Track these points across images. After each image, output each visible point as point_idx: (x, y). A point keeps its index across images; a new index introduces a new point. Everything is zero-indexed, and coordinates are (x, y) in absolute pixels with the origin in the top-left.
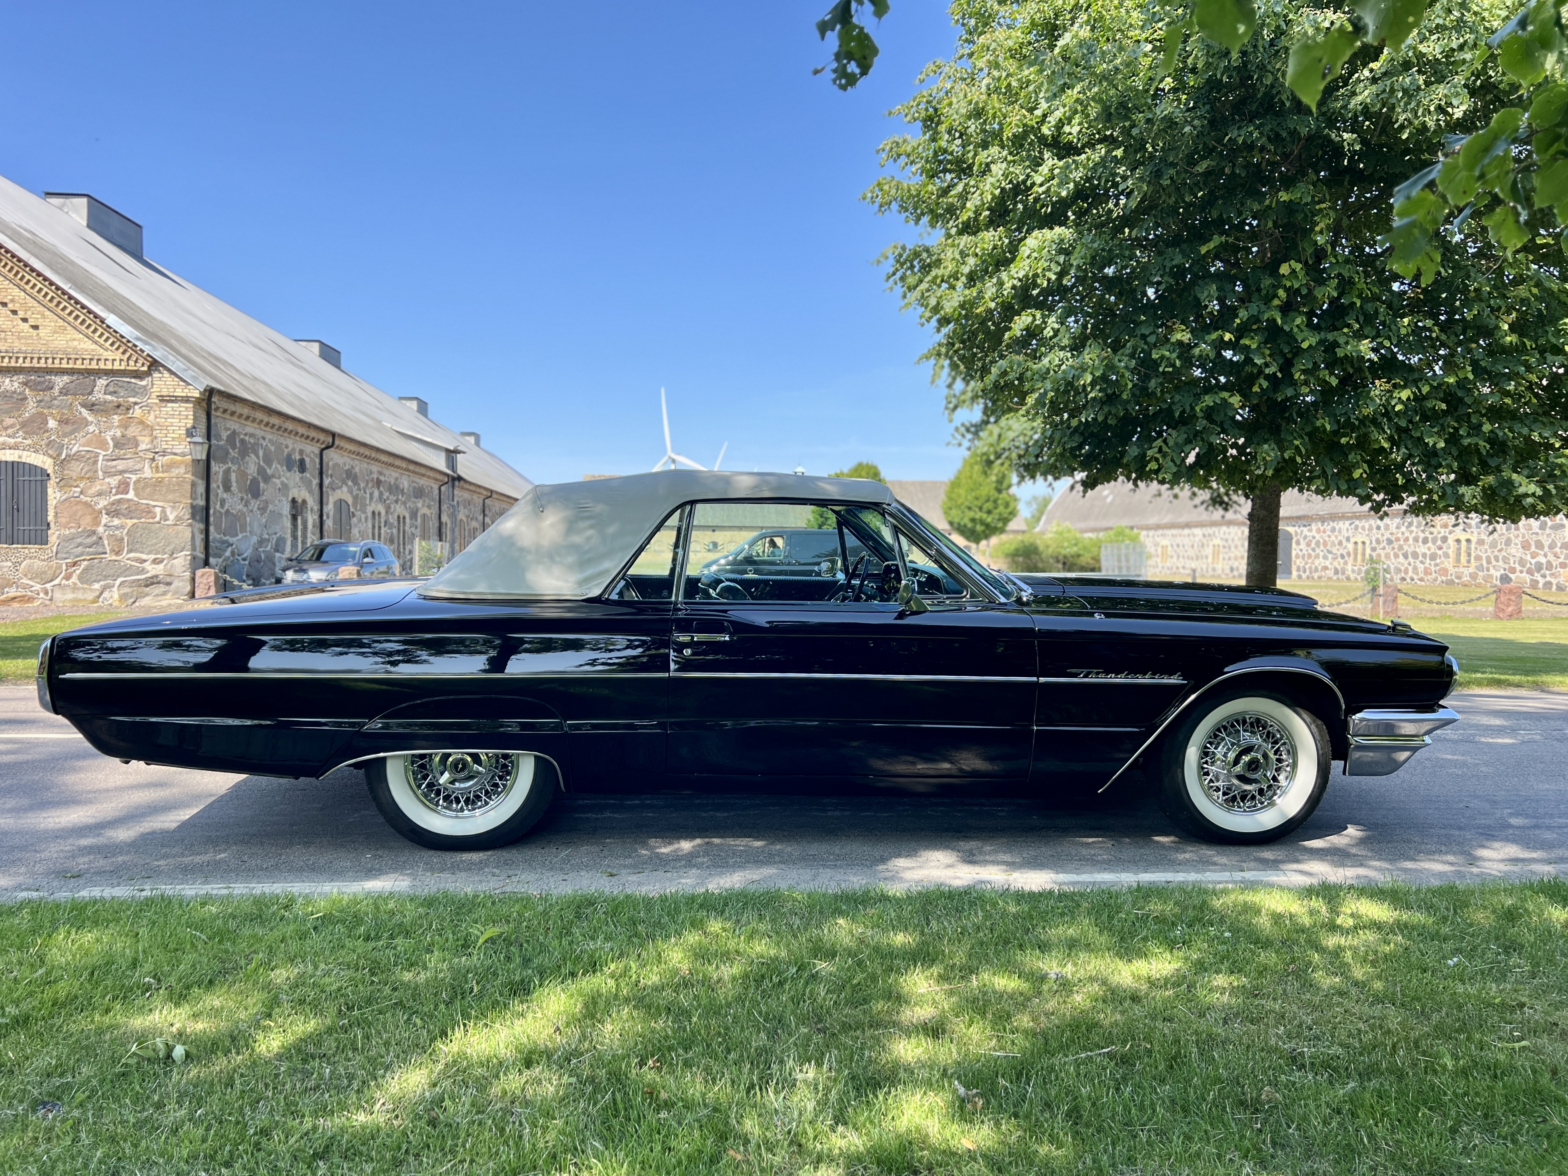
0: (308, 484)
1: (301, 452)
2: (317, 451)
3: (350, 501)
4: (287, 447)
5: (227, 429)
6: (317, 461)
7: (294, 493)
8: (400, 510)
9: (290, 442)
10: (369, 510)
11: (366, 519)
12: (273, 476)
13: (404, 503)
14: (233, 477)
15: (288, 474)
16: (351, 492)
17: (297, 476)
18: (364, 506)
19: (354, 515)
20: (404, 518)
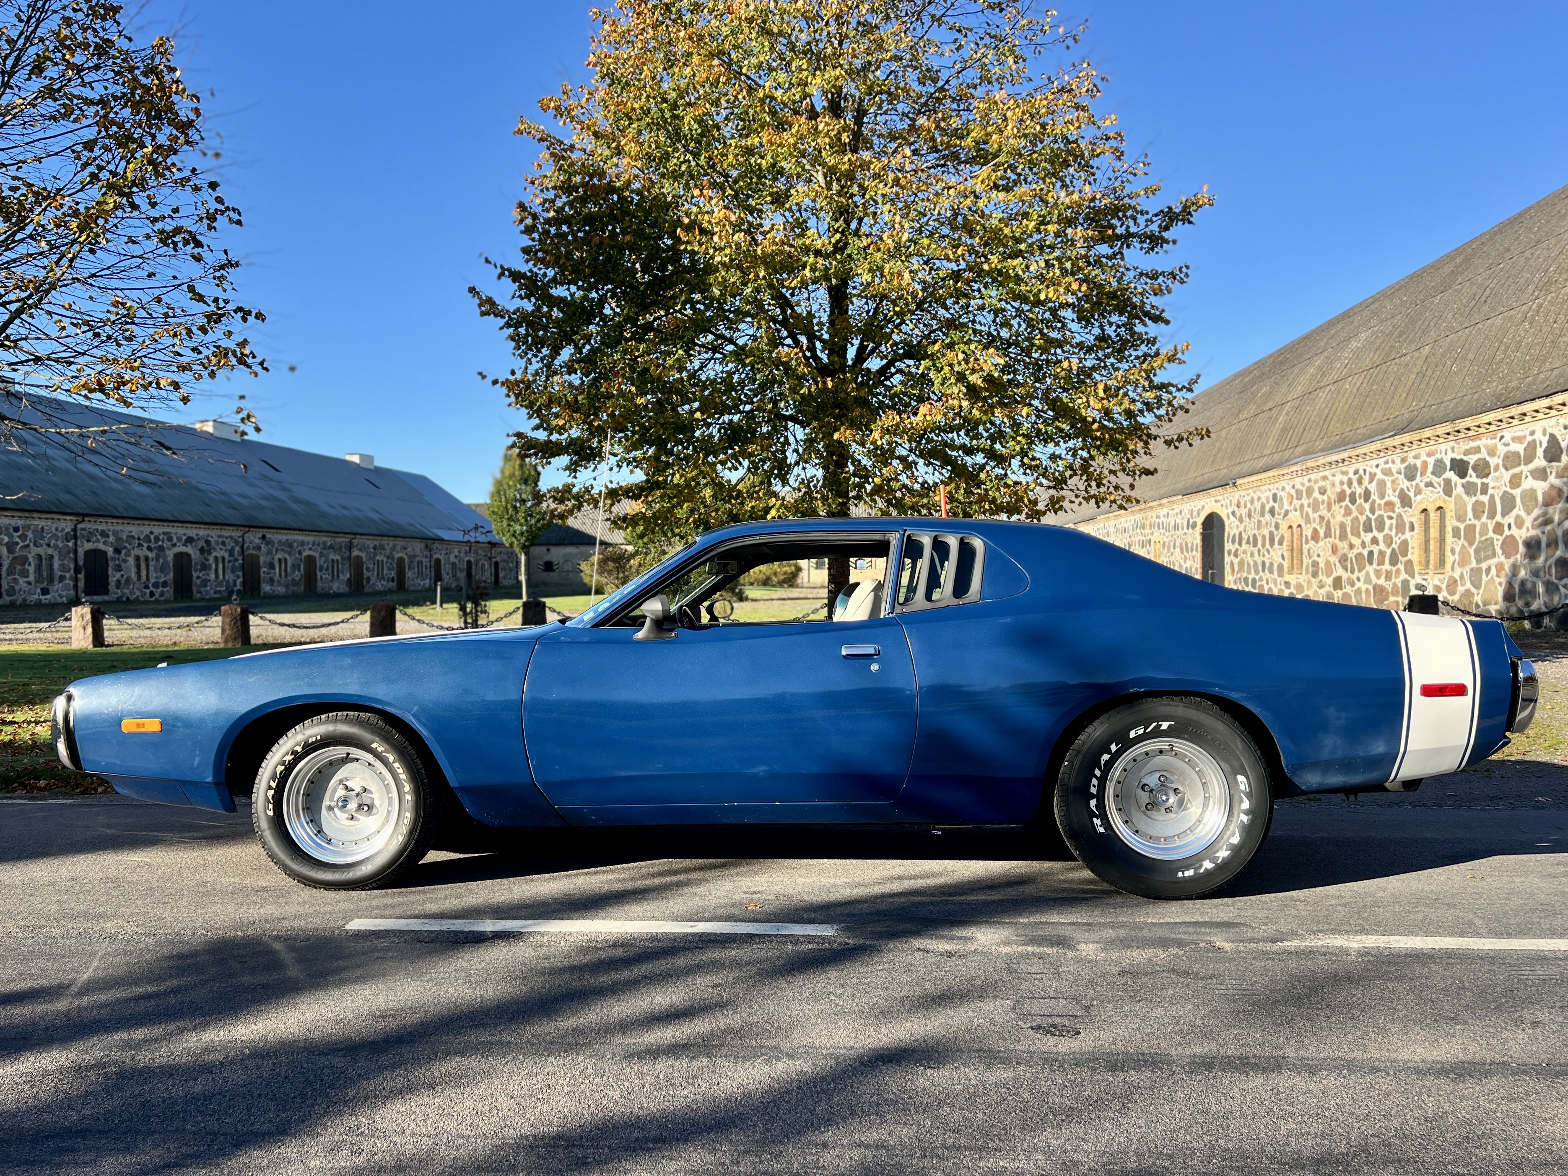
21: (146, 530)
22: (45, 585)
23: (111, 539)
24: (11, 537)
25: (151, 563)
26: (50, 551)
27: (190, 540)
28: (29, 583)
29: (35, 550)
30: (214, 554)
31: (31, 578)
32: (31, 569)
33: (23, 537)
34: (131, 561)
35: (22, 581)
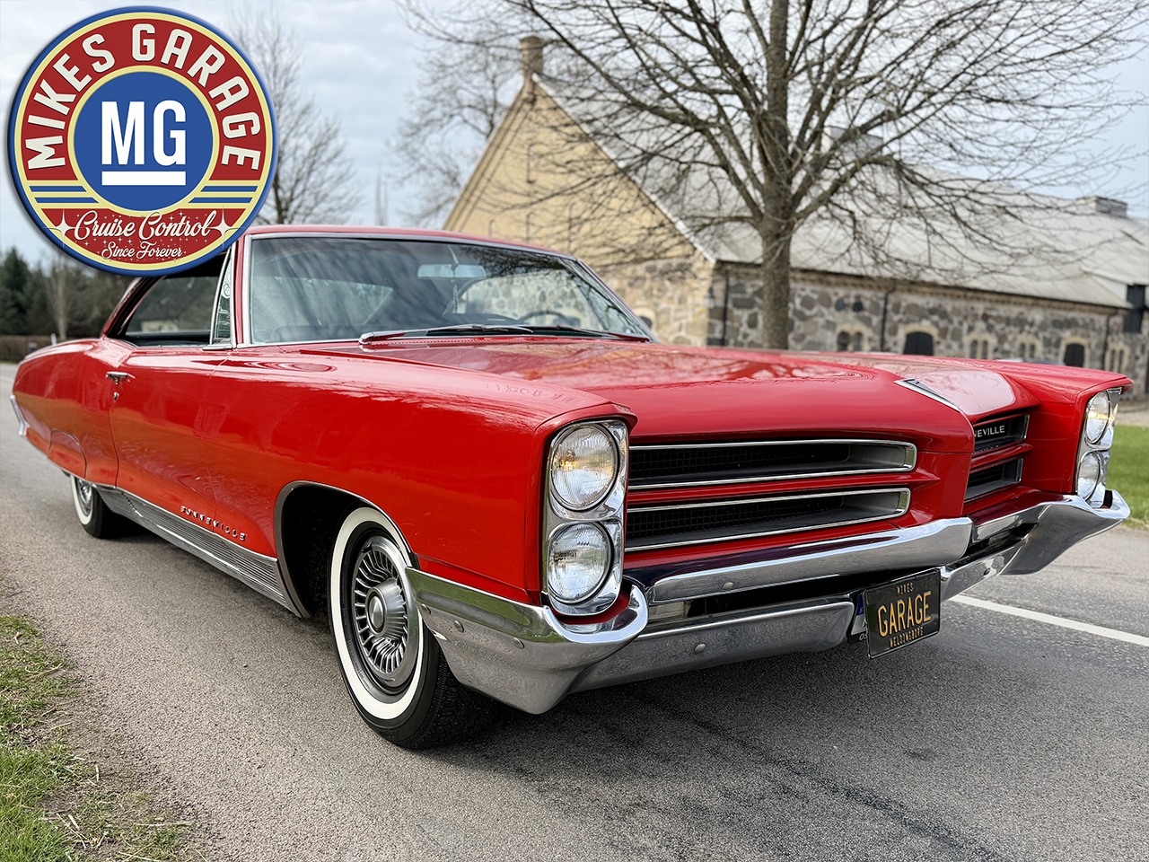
0: (867, 322)
1: (858, 297)
2: (881, 294)
3: (934, 332)
4: (836, 294)
5: (753, 286)
6: (882, 303)
7: (847, 327)
8: (1026, 338)
9: (842, 292)
10: (967, 340)
11: (961, 346)
12: (816, 315)
13: (1036, 335)
14: (760, 318)
15: (837, 314)
16: (936, 324)
17: (851, 315)
18: (957, 336)
19: (938, 343)
20: (1033, 347)
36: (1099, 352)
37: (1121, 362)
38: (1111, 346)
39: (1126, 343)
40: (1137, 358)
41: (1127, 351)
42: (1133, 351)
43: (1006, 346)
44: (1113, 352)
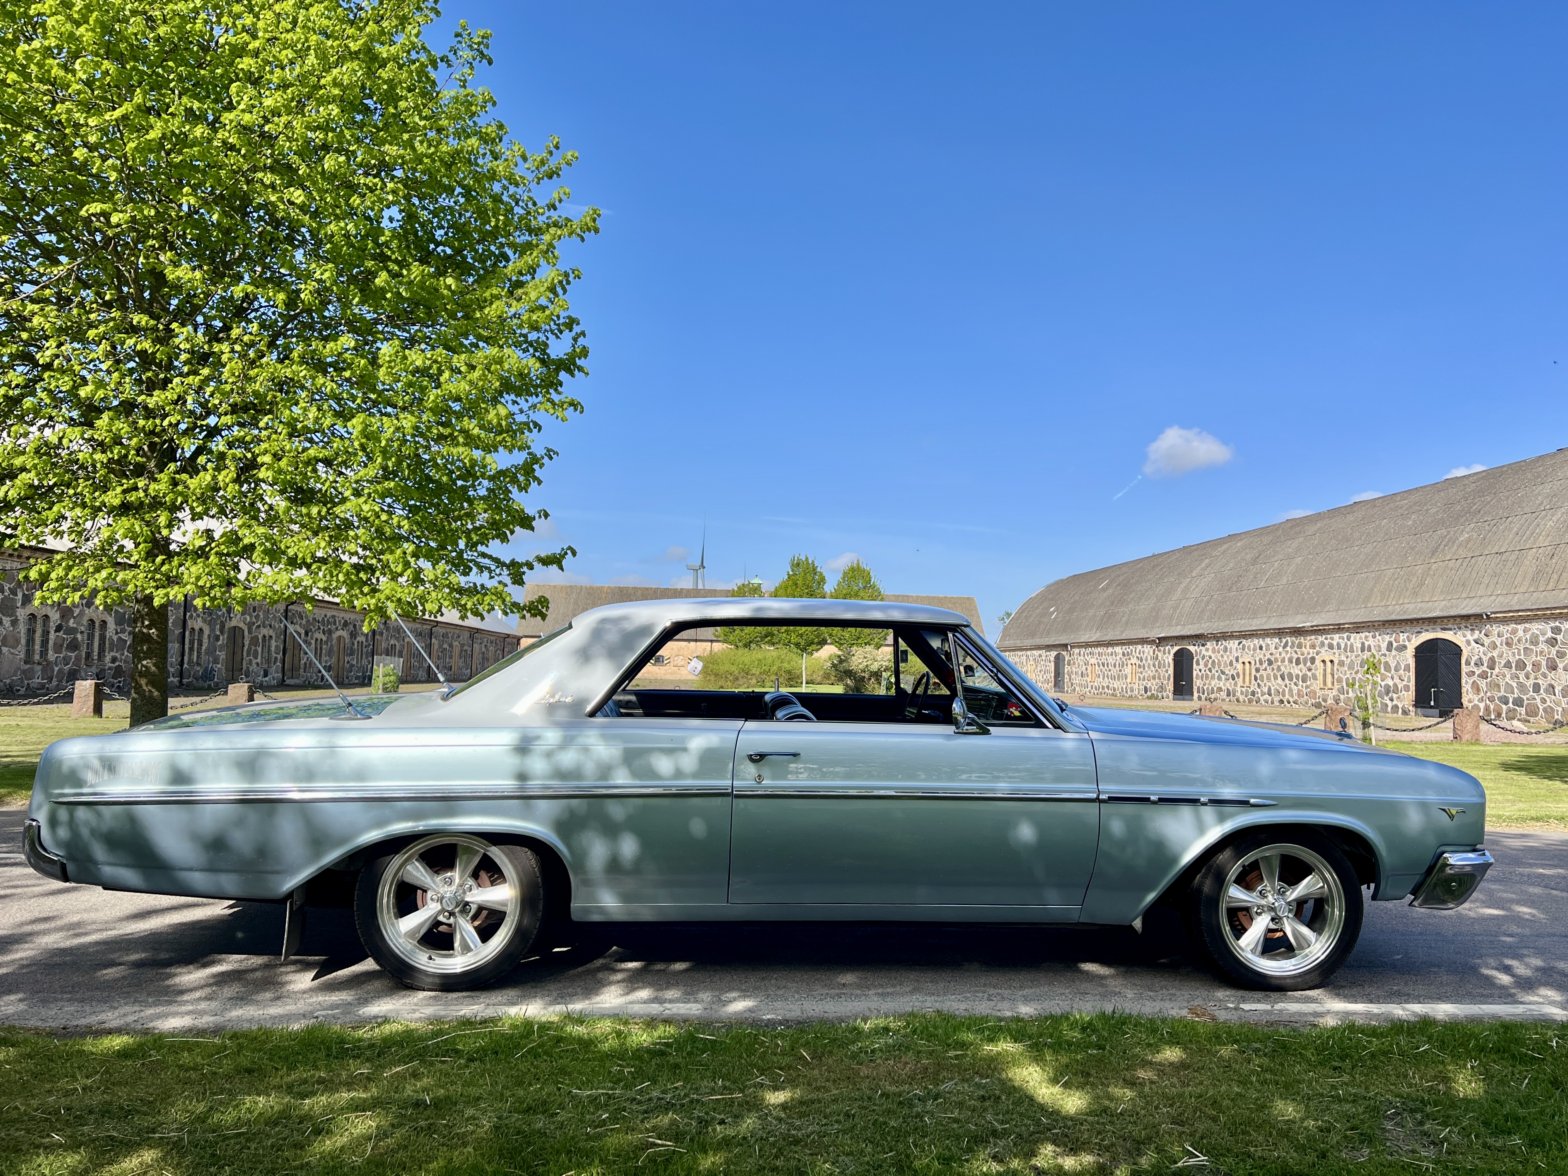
21: (323, 612)
22: (266, 666)
23: (304, 622)
24: (251, 617)
25: (324, 647)
26: (271, 633)
27: (346, 624)
28: (258, 664)
29: (265, 631)
30: (358, 639)
31: (259, 660)
32: (260, 650)
33: (257, 617)
34: (313, 642)
35: (254, 661)
36: (178, 632)
37: (200, 644)
38: (190, 624)
39: (204, 621)
40: (217, 639)
41: (207, 631)
42: (212, 630)
43: (71, 623)
44: (193, 629)
